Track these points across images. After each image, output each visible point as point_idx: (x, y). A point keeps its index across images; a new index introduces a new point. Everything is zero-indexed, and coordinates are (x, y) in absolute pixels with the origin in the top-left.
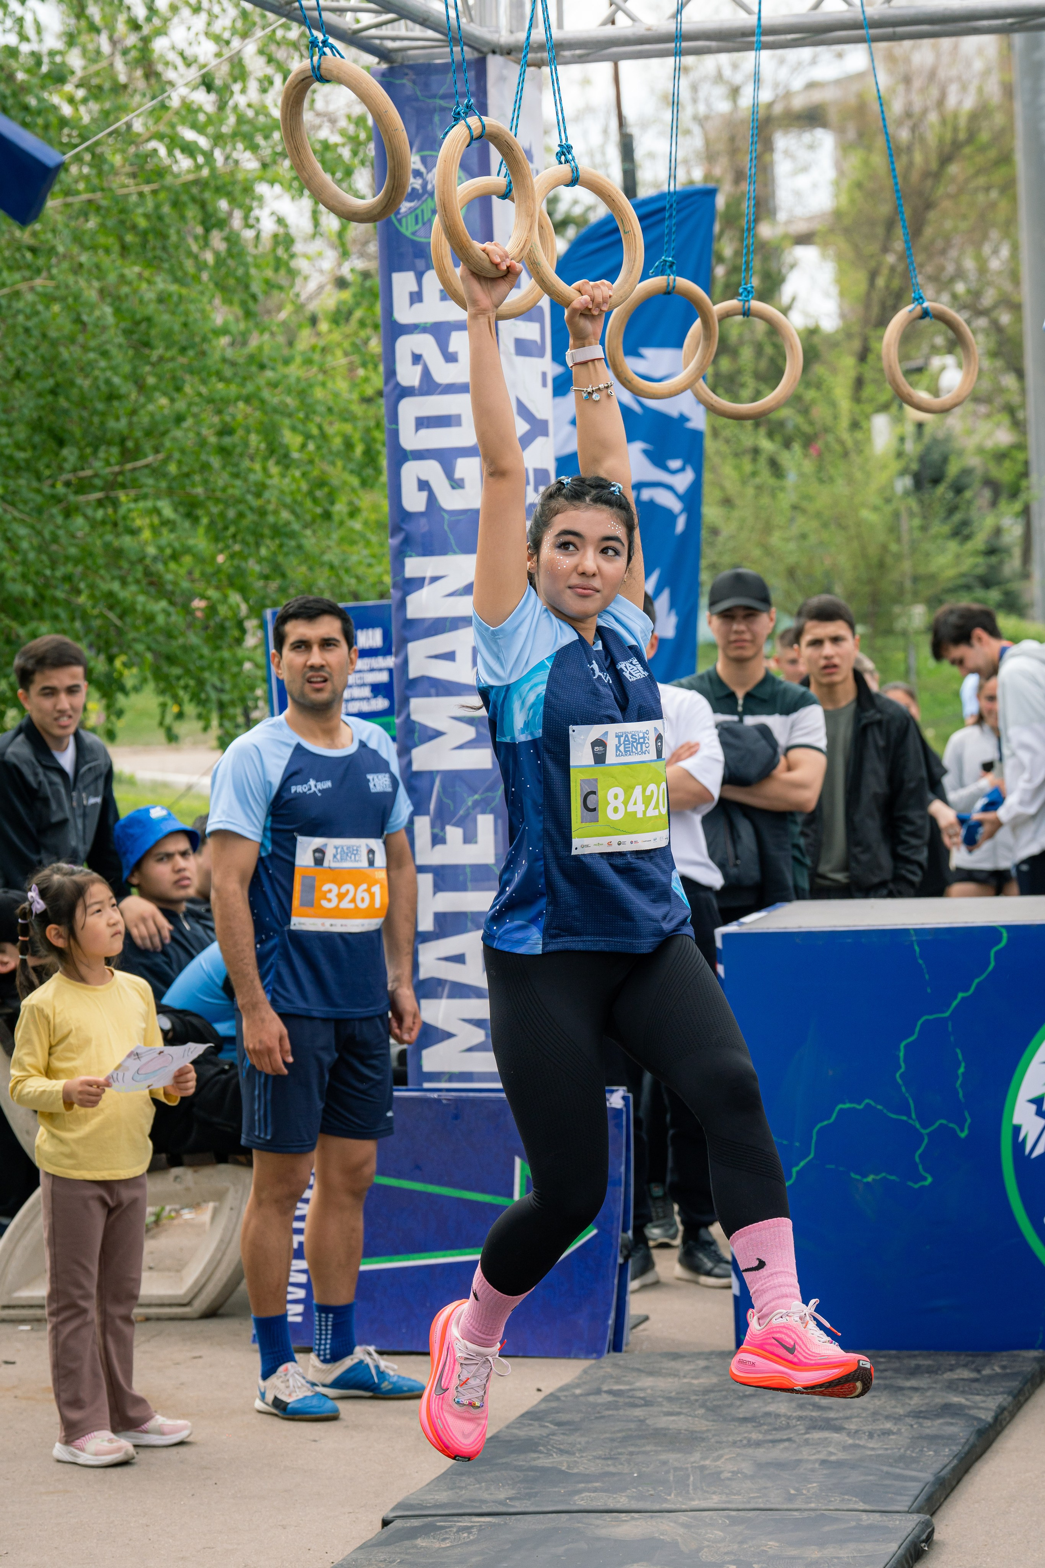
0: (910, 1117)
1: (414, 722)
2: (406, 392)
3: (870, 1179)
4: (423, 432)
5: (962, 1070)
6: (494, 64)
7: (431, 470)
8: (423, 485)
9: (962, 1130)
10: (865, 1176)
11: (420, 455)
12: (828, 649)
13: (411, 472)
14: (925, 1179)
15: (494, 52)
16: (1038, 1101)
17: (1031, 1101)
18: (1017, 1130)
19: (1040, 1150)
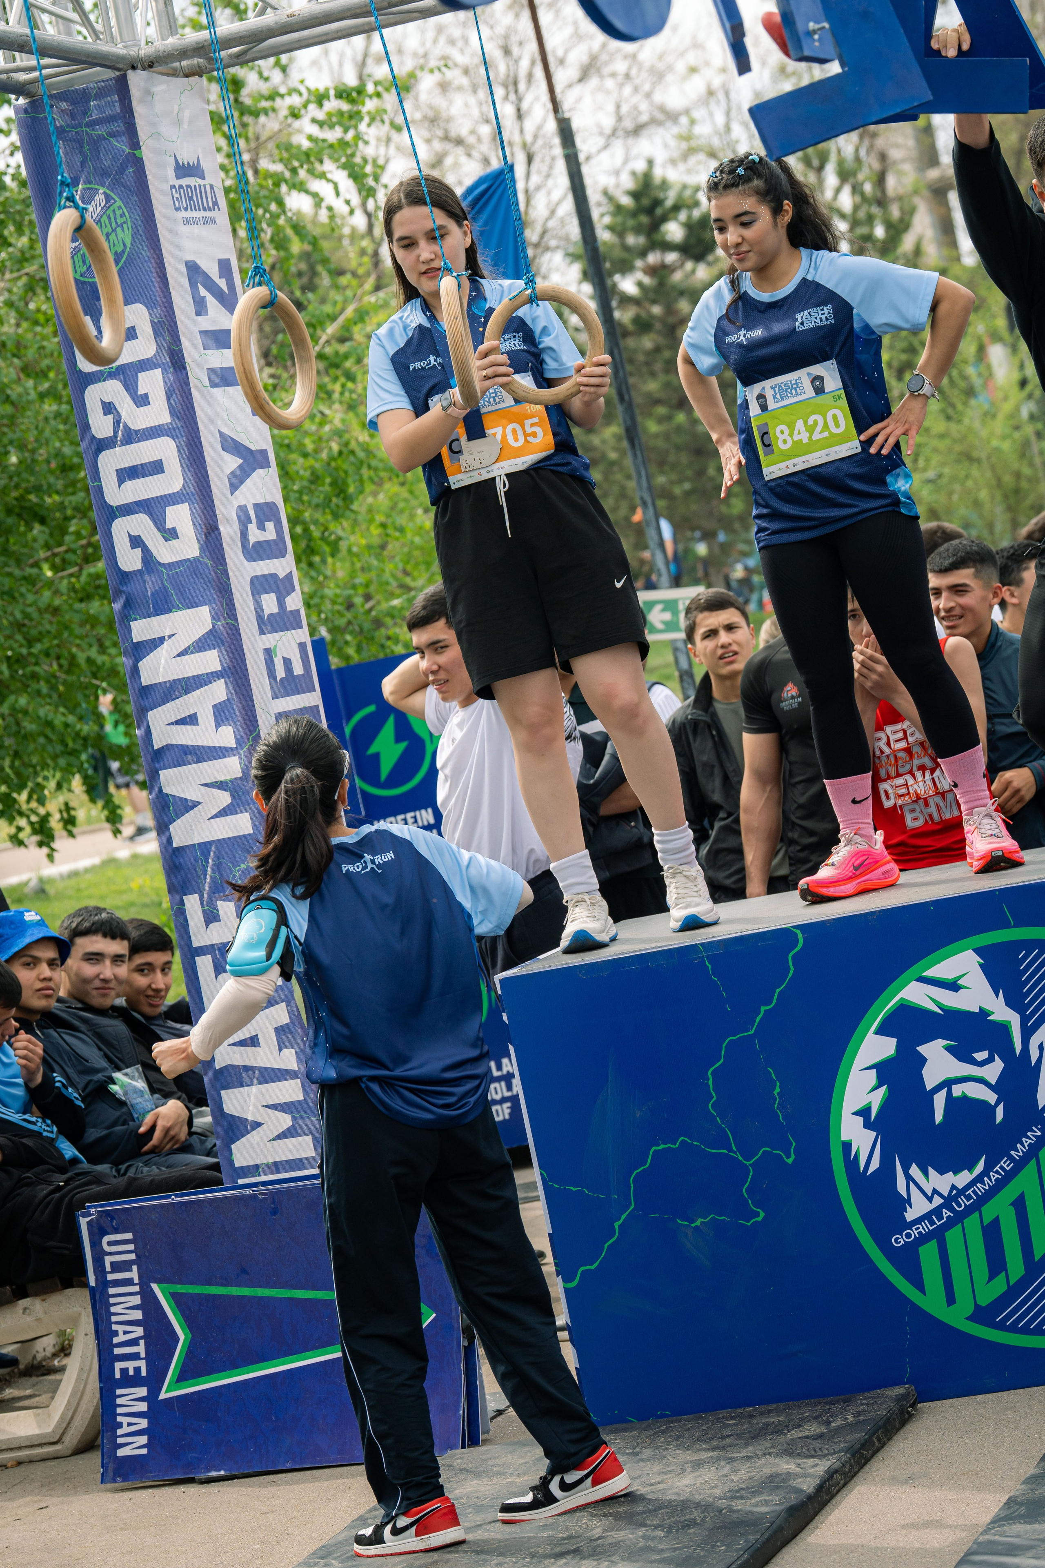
0: (731, 1150)
1: (167, 795)
2: (103, 445)
3: (698, 1223)
4: (129, 485)
5: (778, 1090)
6: (136, 80)
7: (140, 524)
8: (136, 542)
9: (789, 1157)
10: (694, 1222)
11: (128, 510)
12: (724, 637)
13: (121, 528)
14: (758, 1215)
15: (134, 68)
16: (864, 1113)
17: (856, 1113)
18: (847, 1146)
19: (875, 1164)
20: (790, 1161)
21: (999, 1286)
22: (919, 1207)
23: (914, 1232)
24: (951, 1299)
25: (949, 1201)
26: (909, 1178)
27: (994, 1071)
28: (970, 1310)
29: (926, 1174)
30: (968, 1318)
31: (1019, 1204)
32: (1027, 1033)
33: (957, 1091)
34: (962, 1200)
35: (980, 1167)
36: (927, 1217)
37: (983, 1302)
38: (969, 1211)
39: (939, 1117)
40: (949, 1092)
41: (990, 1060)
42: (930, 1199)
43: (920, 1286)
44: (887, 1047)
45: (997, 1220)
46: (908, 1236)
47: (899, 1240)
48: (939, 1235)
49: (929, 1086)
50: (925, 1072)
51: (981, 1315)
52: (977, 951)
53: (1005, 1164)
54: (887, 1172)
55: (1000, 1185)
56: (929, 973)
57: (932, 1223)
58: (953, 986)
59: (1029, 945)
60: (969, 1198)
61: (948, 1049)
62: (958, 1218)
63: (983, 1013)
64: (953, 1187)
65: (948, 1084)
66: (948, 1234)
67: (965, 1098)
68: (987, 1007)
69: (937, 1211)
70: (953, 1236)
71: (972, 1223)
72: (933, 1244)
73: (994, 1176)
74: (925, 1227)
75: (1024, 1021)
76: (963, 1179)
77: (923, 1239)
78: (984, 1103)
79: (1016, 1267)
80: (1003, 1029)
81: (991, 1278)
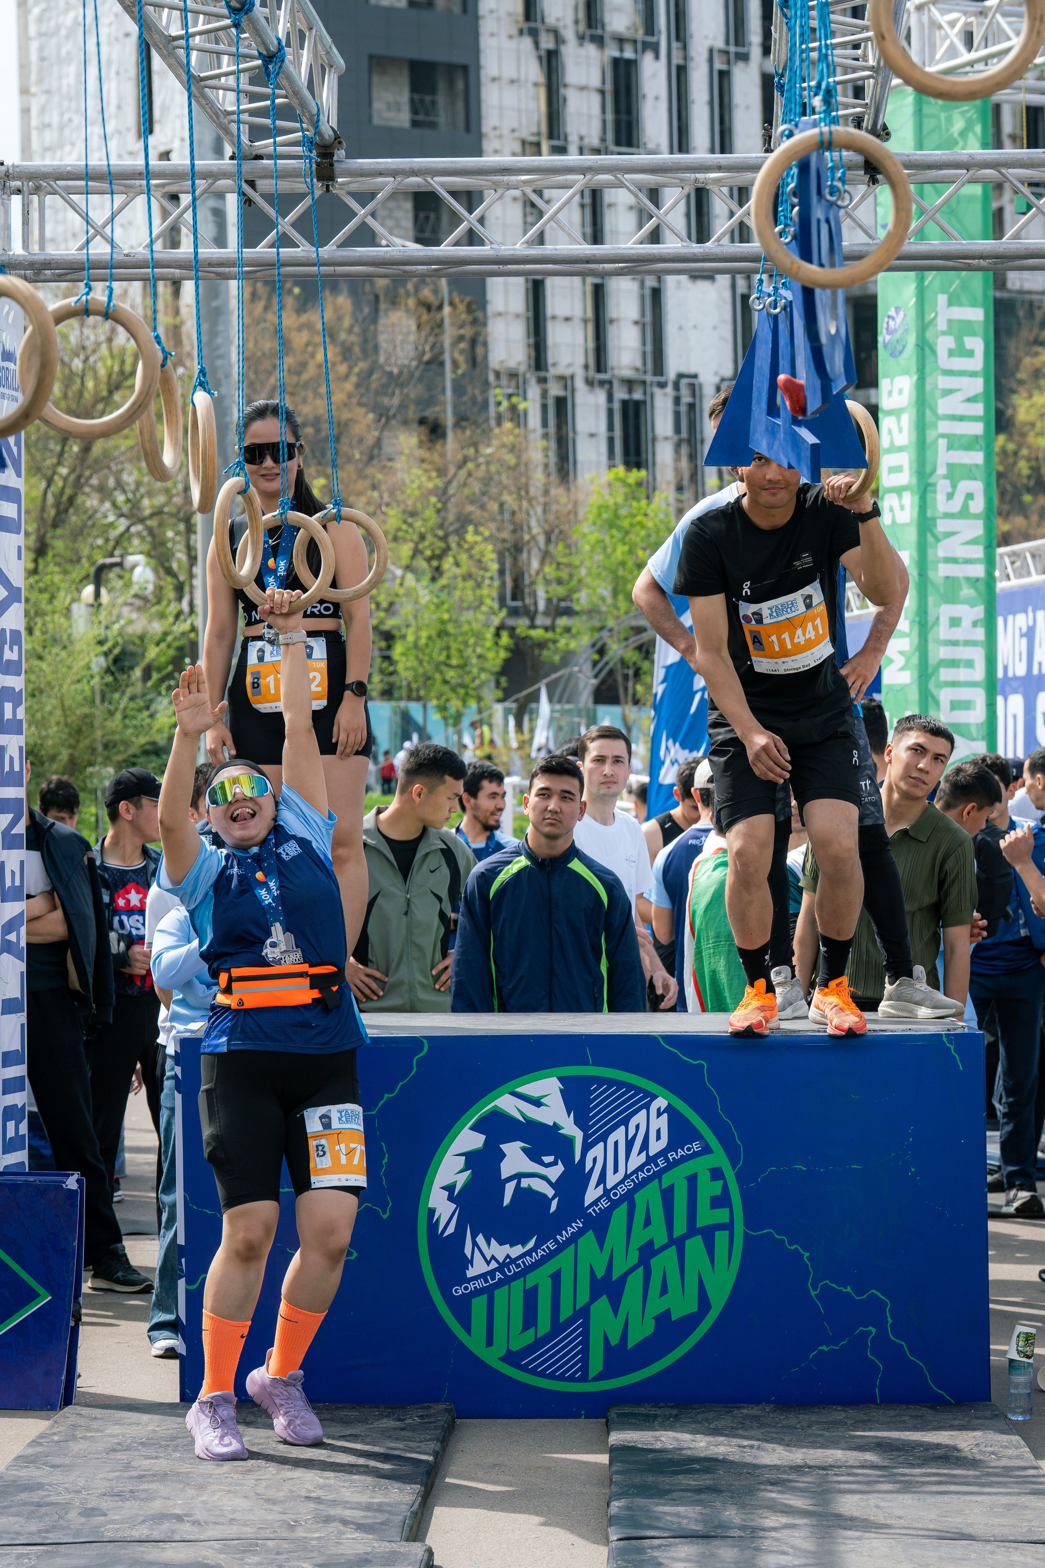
5: (386, 1160)
9: (384, 1213)
16: (450, 1188)
17: (444, 1188)
18: (432, 1212)
19: (451, 1229)
20: (385, 1217)
21: (529, 1337)
22: (478, 1267)
23: (471, 1287)
24: (489, 1342)
25: (502, 1266)
26: (475, 1244)
27: (555, 1172)
28: (503, 1353)
29: (489, 1243)
30: (501, 1359)
31: (556, 1278)
32: (587, 1147)
33: (525, 1183)
34: (513, 1268)
35: (531, 1244)
36: (483, 1276)
37: (514, 1348)
38: (516, 1276)
39: (507, 1201)
40: (519, 1183)
41: (554, 1163)
42: (488, 1263)
43: (468, 1329)
44: (476, 1141)
45: (536, 1286)
46: (466, 1288)
47: (459, 1291)
48: (489, 1291)
49: (504, 1176)
50: (503, 1165)
51: (511, 1358)
52: (561, 1079)
53: (551, 1245)
54: (459, 1237)
55: (544, 1260)
56: (520, 1090)
57: (486, 1281)
58: (537, 1103)
59: (600, 1081)
60: (518, 1266)
61: (524, 1150)
62: (507, 1281)
63: (556, 1127)
64: (508, 1256)
65: (519, 1176)
66: (497, 1292)
67: (529, 1190)
68: (560, 1123)
69: (492, 1273)
70: (500, 1294)
71: (517, 1286)
72: (484, 1298)
73: (540, 1253)
74: (480, 1284)
75: (586, 1137)
76: (517, 1251)
77: (477, 1293)
78: (544, 1196)
79: (544, 1324)
80: (569, 1141)
81: (524, 1330)
